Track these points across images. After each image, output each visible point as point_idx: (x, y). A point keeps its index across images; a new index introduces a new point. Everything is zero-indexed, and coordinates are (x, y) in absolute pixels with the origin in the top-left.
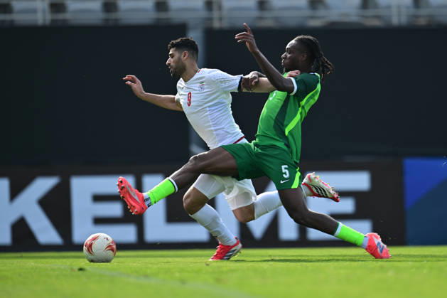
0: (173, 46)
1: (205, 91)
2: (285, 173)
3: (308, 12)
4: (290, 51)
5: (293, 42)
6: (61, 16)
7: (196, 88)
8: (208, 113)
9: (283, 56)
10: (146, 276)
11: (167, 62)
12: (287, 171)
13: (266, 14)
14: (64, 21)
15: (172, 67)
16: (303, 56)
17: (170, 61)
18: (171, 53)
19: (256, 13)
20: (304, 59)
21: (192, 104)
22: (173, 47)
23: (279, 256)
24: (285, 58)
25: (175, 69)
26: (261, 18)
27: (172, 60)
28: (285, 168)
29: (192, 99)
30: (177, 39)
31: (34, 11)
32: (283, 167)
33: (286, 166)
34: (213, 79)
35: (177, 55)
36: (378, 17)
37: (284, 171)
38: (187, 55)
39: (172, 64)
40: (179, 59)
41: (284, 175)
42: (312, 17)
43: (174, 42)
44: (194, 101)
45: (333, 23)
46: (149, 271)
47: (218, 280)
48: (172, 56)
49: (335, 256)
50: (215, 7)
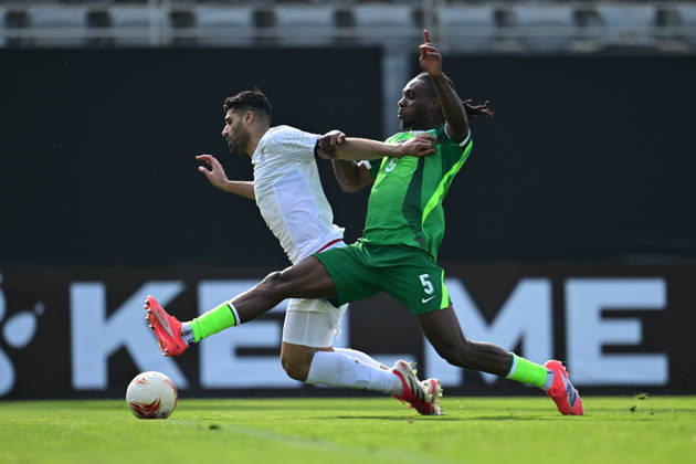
0: (231, 105)
1: (265, 161)
2: (427, 287)
3: (573, 30)
5: (416, 80)
6: (187, 33)
10: (315, 438)
11: (224, 132)
12: (429, 283)
13: (508, 32)
14: (193, 39)
15: (231, 138)
17: (227, 129)
18: (227, 116)
19: (490, 31)
22: (230, 108)
23: (523, 409)
25: (236, 141)
26: (499, 39)
27: (230, 127)
28: (426, 279)
30: (235, 95)
31: (145, 24)
32: (422, 277)
33: (426, 275)
34: (273, 142)
35: (236, 119)
36: (679, 38)
37: (424, 283)
38: (251, 117)
39: (231, 134)
41: (426, 290)
42: (579, 38)
43: (232, 99)
45: (612, 48)
46: (319, 432)
47: (426, 447)
48: (230, 121)
50: (427, 20)
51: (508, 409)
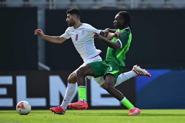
1: (85, 35)
4: (117, 19)
5: (118, 15)
7: (80, 33)
8: (85, 45)
9: (114, 22)
16: (122, 21)
17: (67, 19)
18: (68, 16)
19: (69, 3)
20: (123, 22)
21: (78, 40)
22: (69, 13)
24: (115, 23)
25: (71, 23)
26: (71, 5)
27: (69, 19)
29: (78, 38)
34: (89, 30)
35: (71, 17)
38: (76, 17)
40: (72, 18)
44: (79, 39)
48: (69, 17)
49: (104, 113)
51: (74, 113)
